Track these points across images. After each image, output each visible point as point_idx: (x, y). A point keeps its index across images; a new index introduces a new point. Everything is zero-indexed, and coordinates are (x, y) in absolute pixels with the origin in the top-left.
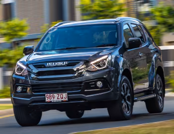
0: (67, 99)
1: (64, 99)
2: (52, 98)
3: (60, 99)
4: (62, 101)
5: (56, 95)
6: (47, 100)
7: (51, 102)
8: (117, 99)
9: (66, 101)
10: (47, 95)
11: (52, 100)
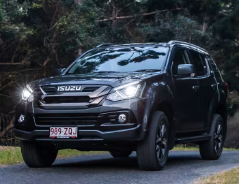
0: (76, 136)
1: (72, 135)
2: (58, 133)
3: (68, 135)
4: (70, 138)
5: (63, 129)
6: (51, 135)
7: (56, 138)
8: (140, 139)
9: (75, 138)
10: (53, 129)
11: (57, 135)
